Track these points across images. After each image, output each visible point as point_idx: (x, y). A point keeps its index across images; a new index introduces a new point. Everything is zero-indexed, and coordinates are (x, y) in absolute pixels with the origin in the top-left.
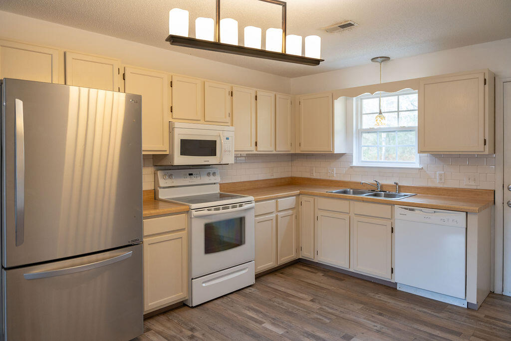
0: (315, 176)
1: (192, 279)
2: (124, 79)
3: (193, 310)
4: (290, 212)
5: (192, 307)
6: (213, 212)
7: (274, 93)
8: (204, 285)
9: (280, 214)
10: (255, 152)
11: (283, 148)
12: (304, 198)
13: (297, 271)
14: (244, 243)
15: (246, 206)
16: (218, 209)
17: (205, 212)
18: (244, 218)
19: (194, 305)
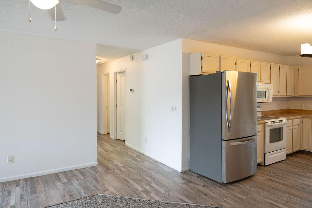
0: (304, 108)
1: (265, 153)
2: (236, 65)
3: (265, 167)
4: (298, 126)
5: (265, 166)
6: (272, 124)
7: (287, 66)
8: (270, 156)
9: (294, 127)
10: (278, 96)
11: (290, 94)
12: (305, 120)
13: (301, 155)
14: (282, 140)
15: (284, 122)
16: (277, 123)
17: (270, 124)
18: (283, 128)
19: (266, 165)
